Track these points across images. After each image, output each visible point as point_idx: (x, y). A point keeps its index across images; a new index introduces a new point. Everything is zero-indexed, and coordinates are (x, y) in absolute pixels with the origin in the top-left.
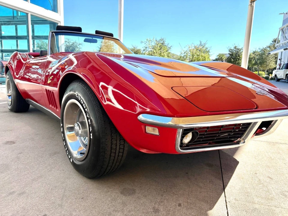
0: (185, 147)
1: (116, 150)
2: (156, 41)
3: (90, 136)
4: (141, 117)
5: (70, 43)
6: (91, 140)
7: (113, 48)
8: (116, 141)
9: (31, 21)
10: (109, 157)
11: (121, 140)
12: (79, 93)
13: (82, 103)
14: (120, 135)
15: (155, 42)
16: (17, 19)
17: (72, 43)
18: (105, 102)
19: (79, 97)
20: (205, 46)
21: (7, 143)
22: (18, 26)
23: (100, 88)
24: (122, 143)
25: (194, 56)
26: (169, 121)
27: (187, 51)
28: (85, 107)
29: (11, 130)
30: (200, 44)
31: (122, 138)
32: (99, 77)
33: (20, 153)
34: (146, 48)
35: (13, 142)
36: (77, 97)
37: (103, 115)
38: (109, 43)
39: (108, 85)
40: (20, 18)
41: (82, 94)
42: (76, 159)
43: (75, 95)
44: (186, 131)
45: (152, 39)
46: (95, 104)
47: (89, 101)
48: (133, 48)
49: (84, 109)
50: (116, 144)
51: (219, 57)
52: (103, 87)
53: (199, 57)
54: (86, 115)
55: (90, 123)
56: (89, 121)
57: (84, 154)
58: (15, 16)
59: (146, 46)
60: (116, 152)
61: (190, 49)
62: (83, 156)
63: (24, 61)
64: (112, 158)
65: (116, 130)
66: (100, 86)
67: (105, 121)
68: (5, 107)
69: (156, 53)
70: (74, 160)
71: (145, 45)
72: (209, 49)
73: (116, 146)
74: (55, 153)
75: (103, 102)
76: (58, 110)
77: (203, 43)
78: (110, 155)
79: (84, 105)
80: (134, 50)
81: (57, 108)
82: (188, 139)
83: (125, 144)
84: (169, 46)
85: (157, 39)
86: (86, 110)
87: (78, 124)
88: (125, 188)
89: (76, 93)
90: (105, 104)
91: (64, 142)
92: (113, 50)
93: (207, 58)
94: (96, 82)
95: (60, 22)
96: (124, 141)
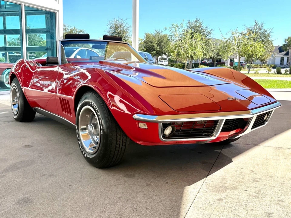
0: (167, 137)
1: (120, 143)
2: (189, 23)
3: (101, 132)
4: (136, 116)
5: (67, 30)
6: (102, 135)
7: (127, 35)
8: (120, 135)
9: (25, 11)
10: (115, 147)
11: (124, 136)
12: (92, 101)
13: (95, 108)
14: (123, 132)
15: (188, 25)
16: (6, 8)
17: (69, 31)
18: (112, 107)
19: (92, 104)
20: (263, 28)
21: (26, 146)
22: (7, 17)
23: (108, 97)
24: (125, 138)
25: (240, 45)
26: (154, 118)
27: (230, 39)
28: (97, 111)
29: (25, 137)
30: (256, 25)
31: (124, 134)
32: (107, 88)
33: (40, 154)
34: (172, 37)
35: (31, 146)
36: (91, 104)
37: (110, 116)
38: (122, 29)
39: (115, 94)
40: (8, 8)
41: (95, 102)
42: (89, 154)
43: (89, 102)
44: (165, 125)
45: (179, 25)
46: (104, 108)
47: (100, 107)
48: (156, 33)
49: (96, 113)
50: (120, 138)
51: (289, 42)
52: (110, 95)
53: (247, 47)
54: (98, 117)
55: (101, 123)
56: (100, 121)
57: (95, 148)
58: (3, 5)
59: (171, 35)
60: (120, 144)
61: (234, 35)
62: (95, 150)
63: (33, 70)
64: (117, 149)
65: (120, 128)
66: (108, 95)
67: (111, 121)
68: (8, 117)
69: (186, 43)
70: (88, 154)
71: (170, 32)
72: (269, 32)
73: (120, 139)
74: (69, 154)
75: (110, 107)
76: (72, 116)
77: (259, 23)
78: (116, 147)
79: (96, 109)
80: (158, 36)
81: (71, 114)
82: (168, 131)
83: (127, 139)
84: (209, 30)
85: (190, 21)
86: (98, 113)
87: (91, 125)
88: (128, 174)
89: (90, 101)
90: (112, 108)
91: (79, 141)
92: (127, 38)
93: (258, 48)
94: (105, 92)
95: (58, 11)
96: (127, 136)
